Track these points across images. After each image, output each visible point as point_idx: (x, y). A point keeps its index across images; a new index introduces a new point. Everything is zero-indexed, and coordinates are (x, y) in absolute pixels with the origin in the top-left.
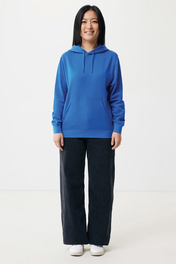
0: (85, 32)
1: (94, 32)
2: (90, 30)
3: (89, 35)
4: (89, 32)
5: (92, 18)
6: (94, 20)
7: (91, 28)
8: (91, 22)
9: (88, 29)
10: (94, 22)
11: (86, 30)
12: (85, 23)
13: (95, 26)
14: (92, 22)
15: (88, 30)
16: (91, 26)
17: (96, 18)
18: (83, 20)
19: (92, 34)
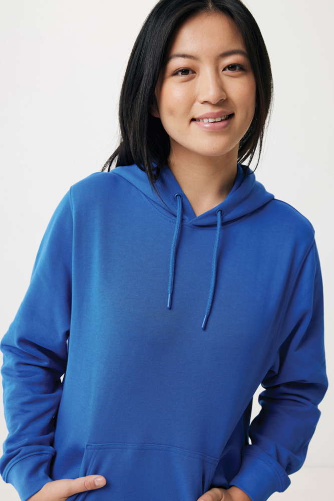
0: (193, 120)
1: (231, 116)
2: (217, 110)
3: (213, 132)
4: (211, 120)
5: (221, 52)
6: (229, 60)
7: (223, 102)
8: (217, 70)
9: (205, 102)
10: (232, 67)
11: (200, 110)
12: (190, 75)
14: (224, 70)
15: (208, 110)
16: (222, 88)
17: (239, 46)
18: (176, 63)
19: (224, 127)
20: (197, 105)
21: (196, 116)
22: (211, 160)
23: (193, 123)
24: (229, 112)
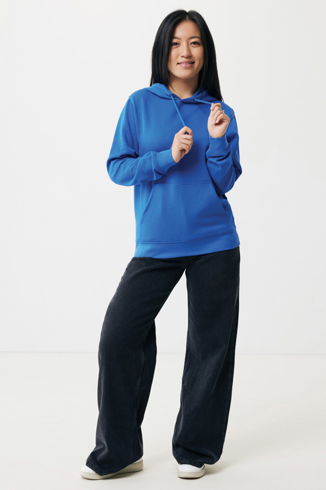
0: (178, 64)
1: (194, 63)
2: (187, 60)
3: (186, 68)
4: (185, 64)
5: (190, 37)
6: (193, 40)
7: (190, 56)
8: (188, 44)
9: (182, 57)
10: (194, 43)
12: (178, 46)
13: (197, 52)
14: (191, 44)
15: (184, 60)
16: (189, 51)
17: (198, 35)
18: (175, 41)
19: (190, 66)
20: (180, 57)
21: (179, 62)
22: (186, 81)
23: (178, 65)
24: (192, 61)
